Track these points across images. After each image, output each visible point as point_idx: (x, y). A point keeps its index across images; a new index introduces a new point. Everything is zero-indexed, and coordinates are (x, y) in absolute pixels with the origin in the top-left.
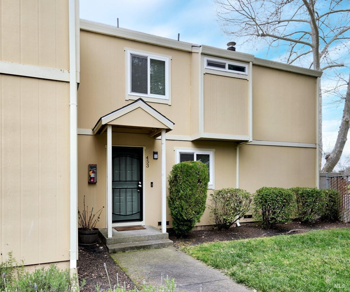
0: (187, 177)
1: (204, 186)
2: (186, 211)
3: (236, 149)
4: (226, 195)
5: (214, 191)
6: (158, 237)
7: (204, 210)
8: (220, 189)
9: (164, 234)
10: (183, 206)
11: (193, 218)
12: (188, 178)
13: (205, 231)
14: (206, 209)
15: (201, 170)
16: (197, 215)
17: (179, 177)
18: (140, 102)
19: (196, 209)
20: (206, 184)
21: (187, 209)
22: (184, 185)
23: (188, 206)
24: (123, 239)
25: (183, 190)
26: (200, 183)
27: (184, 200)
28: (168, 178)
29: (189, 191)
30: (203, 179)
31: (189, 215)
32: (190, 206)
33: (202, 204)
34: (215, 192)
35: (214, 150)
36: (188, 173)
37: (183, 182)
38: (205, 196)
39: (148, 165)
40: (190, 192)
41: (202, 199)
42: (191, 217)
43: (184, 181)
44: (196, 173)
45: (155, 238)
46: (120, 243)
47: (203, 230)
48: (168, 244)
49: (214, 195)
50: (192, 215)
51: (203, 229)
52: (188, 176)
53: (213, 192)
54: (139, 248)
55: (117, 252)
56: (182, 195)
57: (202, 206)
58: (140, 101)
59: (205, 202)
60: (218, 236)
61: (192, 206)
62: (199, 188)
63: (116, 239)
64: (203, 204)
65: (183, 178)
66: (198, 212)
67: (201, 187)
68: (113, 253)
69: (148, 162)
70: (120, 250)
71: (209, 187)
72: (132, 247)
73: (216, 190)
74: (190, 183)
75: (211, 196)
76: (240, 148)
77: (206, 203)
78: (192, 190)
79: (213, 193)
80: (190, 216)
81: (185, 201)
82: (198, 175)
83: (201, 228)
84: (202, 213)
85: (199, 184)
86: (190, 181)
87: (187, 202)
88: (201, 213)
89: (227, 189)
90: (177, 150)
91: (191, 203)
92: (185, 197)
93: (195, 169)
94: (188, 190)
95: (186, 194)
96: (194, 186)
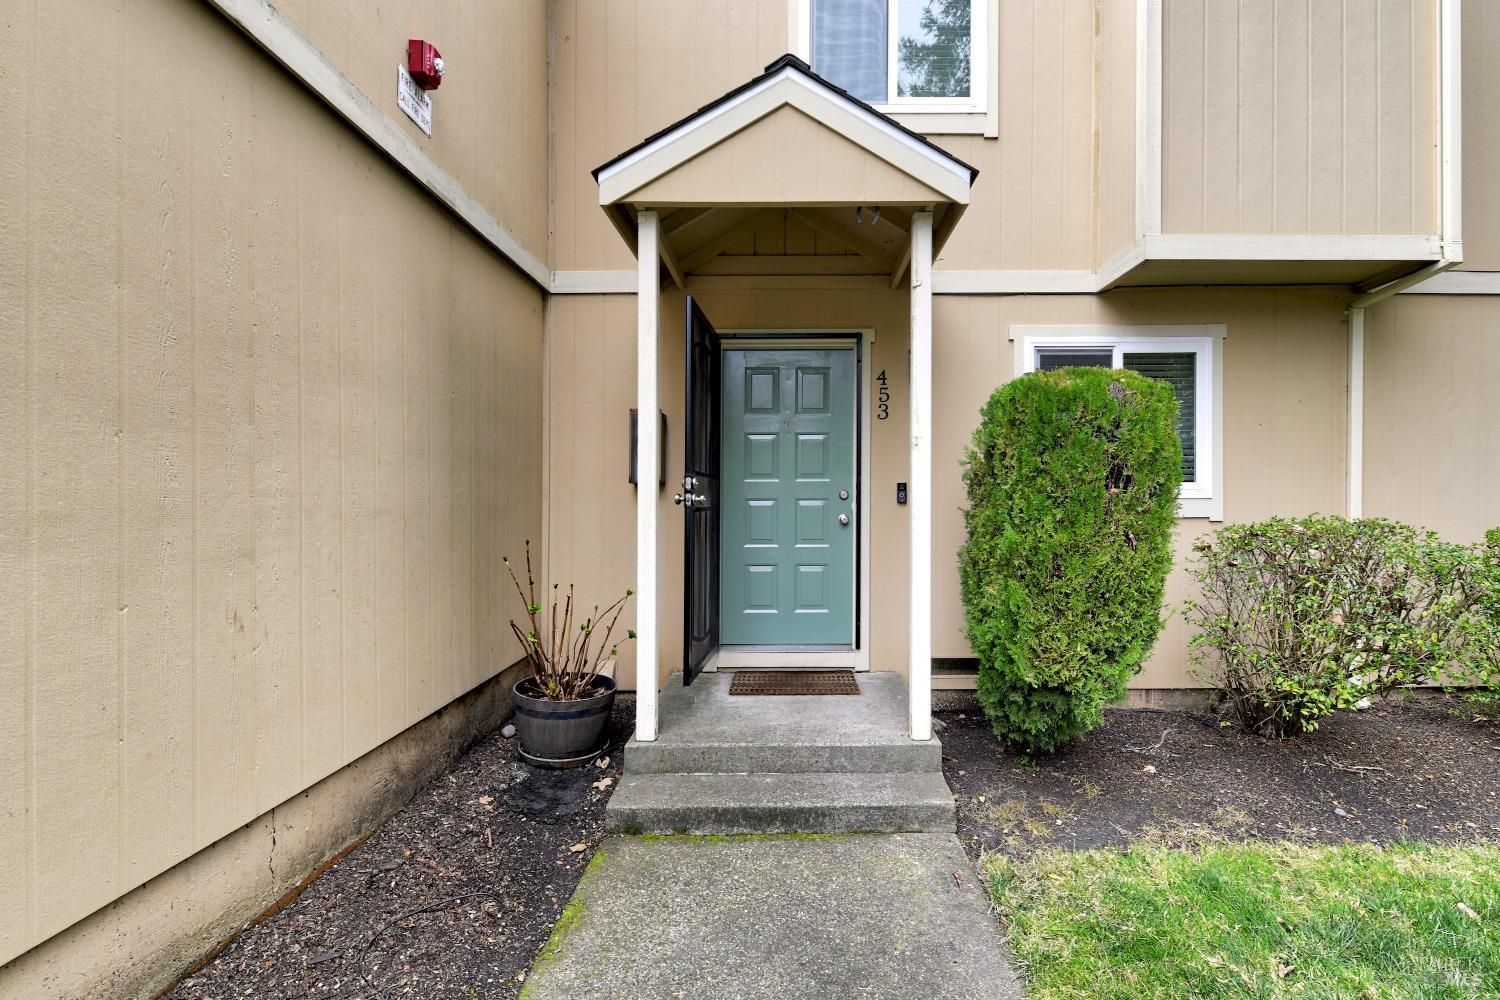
0: (1041, 454)
1: (1152, 504)
2: (1034, 642)
3: (1347, 322)
4: (1296, 557)
5: (1220, 528)
6: (883, 756)
7: (1151, 638)
8: (1257, 518)
9: (919, 748)
10: (1014, 609)
11: (1076, 679)
12: (1046, 457)
13: (1168, 717)
14: (1160, 634)
15: (1129, 411)
16: (1105, 667)
17: (1004, 455)
18: (787, 78)
19: (1099, 629)
20: (1164, 495)
21: (1039, 628)
22: (1023, 496)
23: (1046, 611)
24: (703, 753)
25: (1017, 521)
26: (1125, 488)
27: (1023, 577)
28: (962, 464)
29: (1056, 530)
30: (1141, 464)
31: (1055, 662)
32: (1060, 613)
33: (1134, 605)
34: (1226, 534)
35: (1222, 330)
36: (1047, 432)
37: (1017, 482)
38: (1159, 563)
39: (884, 408)
40: (1062, 537)
41: (1137, 576)
42: (1064, 675)
43: (1027, 477)
44: (1100, 428)
45: (868, 764)
46: (690, 770)
47: (1158, 712)
48: (922, 815)
49: (1215, 549)
50: (1074, 663)
51: (1156, 708)
52: (1046, 449)
53: (1215, 535)
54: (760, 819)
55: (648, 829)
56: (1013, 551)
57: (1135, 617)
58: (790, 72)
59: (1154, 596)
60: (1237, 776)
61: (1070, 614)
62: (1116, 516)
63: (671, 753)
64: (1140, 604)
65: (1020, 461)
66: (1107, 651)
67: (1129, 508)
68: (627, 831)
69: (884, 397)
70: (659, 821)
71: (1185, 510)
72: (726, 811)
73: (1228, 524)
74: (1059, 484)
75: (1200, 554)
76: (1371, 315)
77: (1165, 600)
78: (1073, 524)
79: (1211, 540)
80: (1057, 667)
81: (1027, 586)
82: (1112, 439)
83: (1148, 702)
84: (1136, 656)
85: (1114, 490)
86: (1060, 472)
87: (1043, 592)
88: (1131, 657)
89: (1306, 524)
90: (1026, 338)
91: (1067, 595)
92: (1029, 563)
93: (1091, 407)
94: (1049, 527)
95: (1035, 550)
96: (1082, 503)
